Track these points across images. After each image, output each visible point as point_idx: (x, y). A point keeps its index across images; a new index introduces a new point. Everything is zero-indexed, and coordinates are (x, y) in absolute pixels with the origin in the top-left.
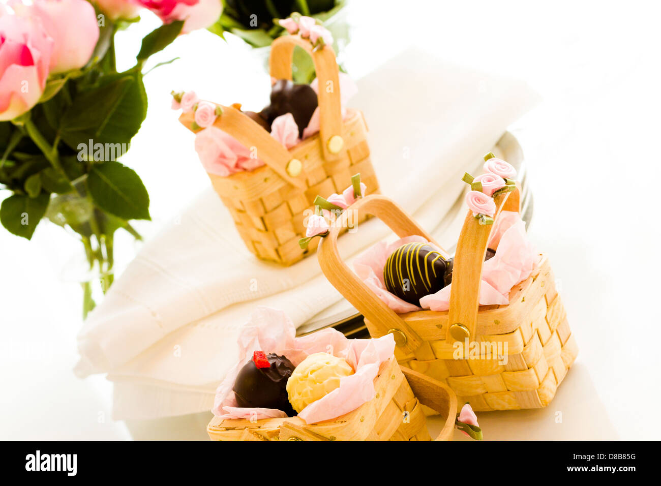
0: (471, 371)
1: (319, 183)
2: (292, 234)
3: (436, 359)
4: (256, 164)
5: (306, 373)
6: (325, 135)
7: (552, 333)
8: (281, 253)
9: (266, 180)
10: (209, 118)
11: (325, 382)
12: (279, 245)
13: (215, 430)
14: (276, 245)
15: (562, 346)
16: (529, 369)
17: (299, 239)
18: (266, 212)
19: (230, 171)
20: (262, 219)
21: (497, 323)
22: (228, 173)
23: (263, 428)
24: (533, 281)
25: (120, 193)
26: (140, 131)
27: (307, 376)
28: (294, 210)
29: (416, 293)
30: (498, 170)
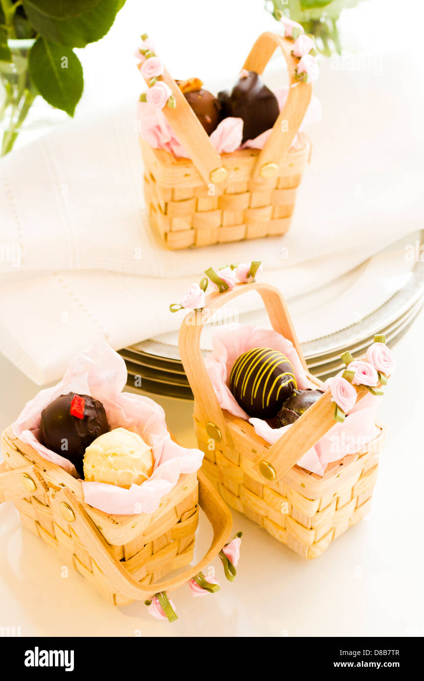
0: (263, 495)
1: (236, 194)
2: (189, 227)
3: (239, 466)
4: (185, 155)
5: (108, 452)
6: (265, 157)
7: (352, 498)
8: (169, 238)
9: (186, 175)
10: (159, 104)
11: (120, 472)
12: (171, 231)
14: (167, 229)
15: (356, 508)
16: (311, 529)
17: (192, 232)
18: (173, 200)
19: (159, 145)
20: (166, 204)
21: (303, 485)
22: (156, 146)
23: (47, 474)
24: (359, 458)
25: (57, 75)
26: (100, 41)
27: (107, 456)
28: (200, 207)
29: (252, 404)
30: (379, 360)
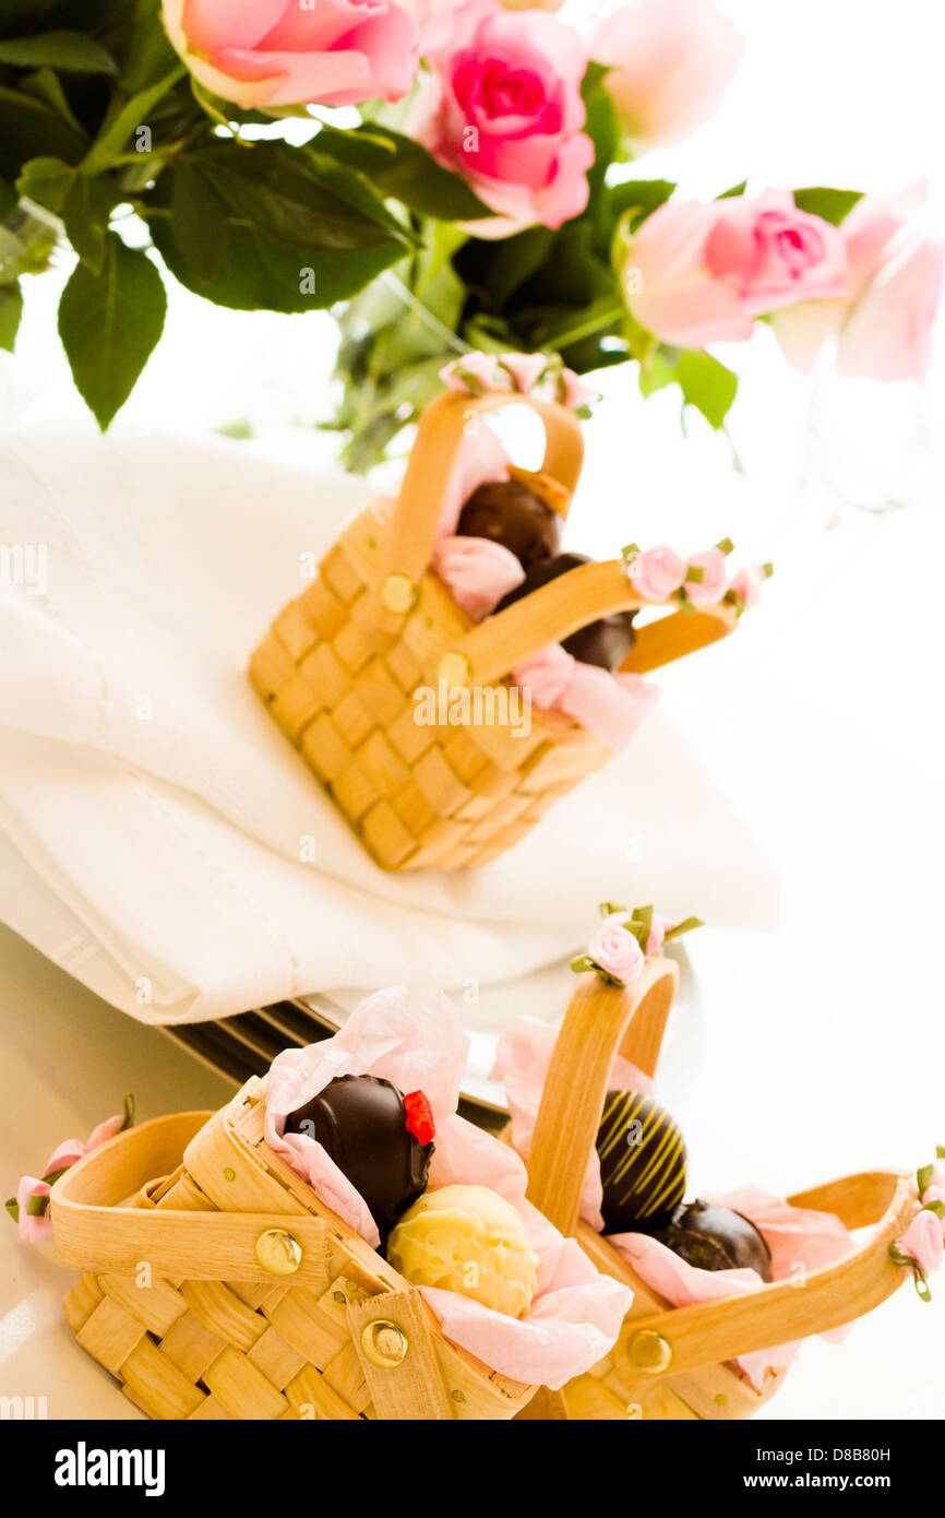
5: (495, 1235)
11: (513, 1284)
13: (242, 1146)
23: (347, 1247)
27: (495, 1242)
